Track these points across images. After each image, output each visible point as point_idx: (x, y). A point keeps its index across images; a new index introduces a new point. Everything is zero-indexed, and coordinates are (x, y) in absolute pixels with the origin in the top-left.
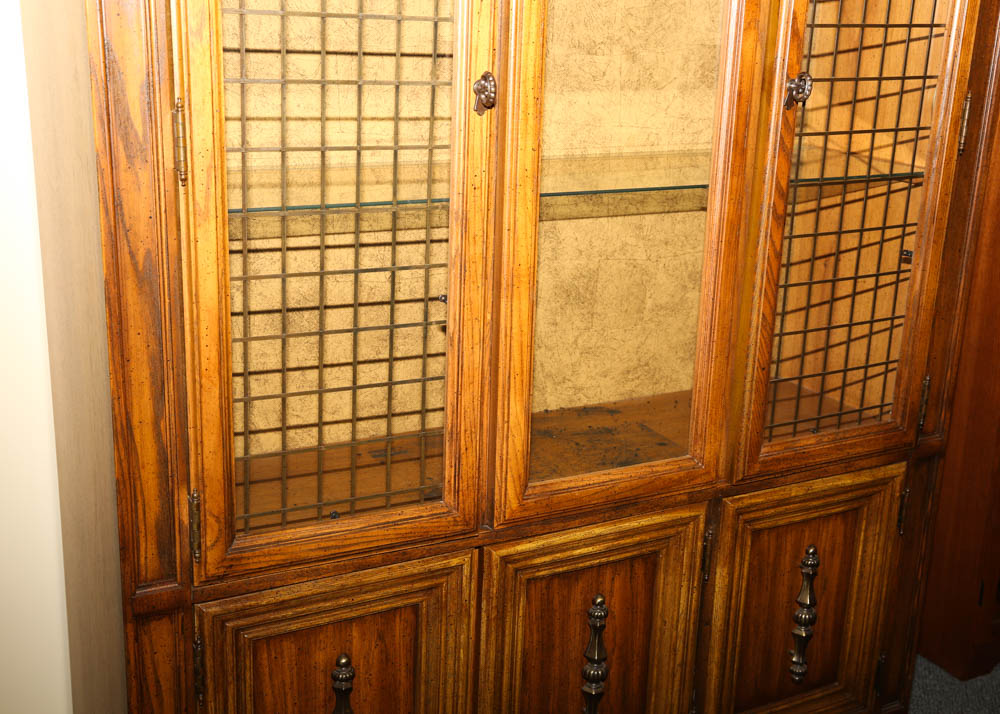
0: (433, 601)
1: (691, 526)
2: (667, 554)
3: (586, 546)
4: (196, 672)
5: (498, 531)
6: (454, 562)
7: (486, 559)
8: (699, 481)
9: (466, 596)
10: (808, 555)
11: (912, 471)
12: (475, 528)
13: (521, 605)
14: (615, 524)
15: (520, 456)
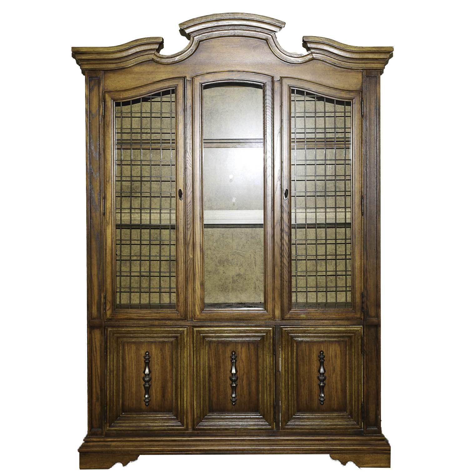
5: (195, 322)
6: (181, 329)
10: (321, 354)
11: (365, 329)
12: (185, 318)
13: (207, 349)
14: (237, 327)
15: (199, 299)
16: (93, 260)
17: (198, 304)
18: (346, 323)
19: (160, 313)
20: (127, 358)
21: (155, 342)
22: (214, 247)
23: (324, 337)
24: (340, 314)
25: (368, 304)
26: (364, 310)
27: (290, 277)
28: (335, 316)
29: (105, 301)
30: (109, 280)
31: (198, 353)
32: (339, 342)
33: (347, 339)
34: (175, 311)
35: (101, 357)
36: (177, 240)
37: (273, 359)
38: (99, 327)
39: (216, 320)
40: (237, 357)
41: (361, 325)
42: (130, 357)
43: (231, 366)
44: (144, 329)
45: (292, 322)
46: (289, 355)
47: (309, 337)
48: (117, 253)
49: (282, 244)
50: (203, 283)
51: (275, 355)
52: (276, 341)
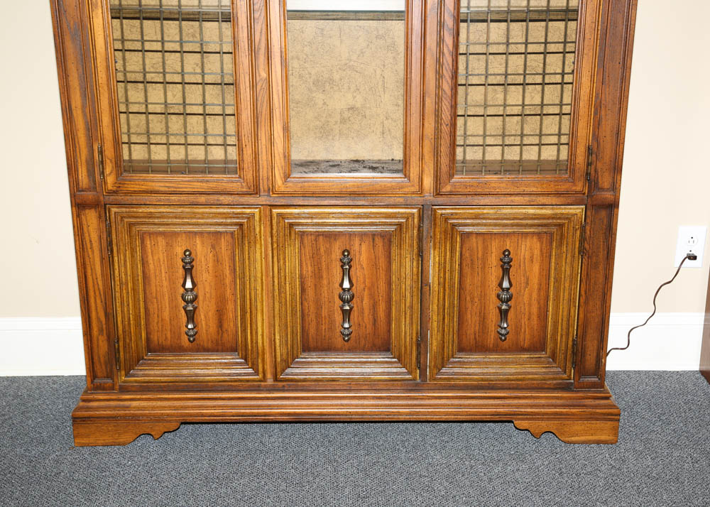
6: (248, 211)
10: (505, 256)
11: (589, 213)
12: (256, 191)
13: (297, 246)
14: (352, 208)
15: (282, 156)
16: (70, 78)
17: (280, 166)
18: (554, 200)
19: (207, 181)
20: (151, 261)
21: (201, 233)
22: (306, 55)
23: (512, 225)
24: (544, 186)
25: (599, 165)
26: (591, 180)
27: (455, 116)
28: (534, 189)
29: (102, 159)
30: (106, 120)
31: (281, 252)
32: (539, 234)
33: (554, 229)
34: (236, 178)
35: (102, 259)
36: (235, 42)
37: (418, 264)
38: (95, 205)
39: (313, 195)
40: (351, 260)
41: (582, 205)
42: (156, 258)
43: (342, 275)
44: (180, 210)
45: (455, 199)
46: (448, 257)
47: (485, 225)
48: (117, 68)
49: (441, 52)
50: (288, 127)
51: (422, 257)
52: (425, 234)
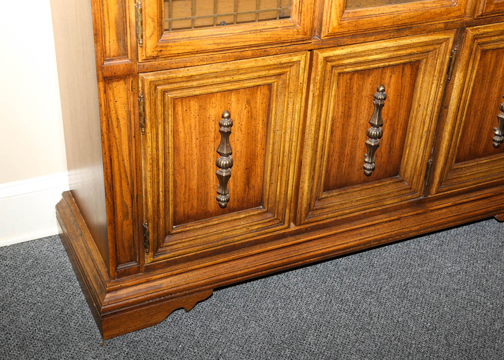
0: (281, 82)
1: (444, 45)
2: (426, 63)
3: (377, 54)
4: (140, 115)
5: (323, 41)
6: (295, 59)
7: (314, 58)
8: (453, 15)
9: (301, 80)
20: (181, 129)
21: (238, 90)
38: (126, 76)
42: (187, 125)
